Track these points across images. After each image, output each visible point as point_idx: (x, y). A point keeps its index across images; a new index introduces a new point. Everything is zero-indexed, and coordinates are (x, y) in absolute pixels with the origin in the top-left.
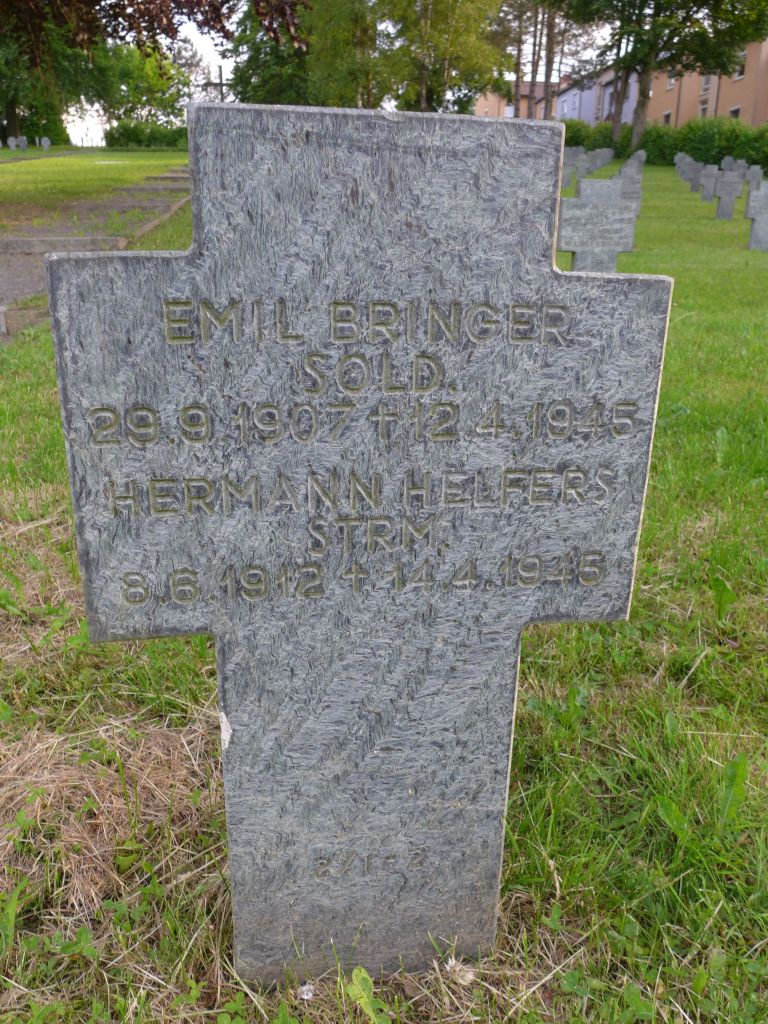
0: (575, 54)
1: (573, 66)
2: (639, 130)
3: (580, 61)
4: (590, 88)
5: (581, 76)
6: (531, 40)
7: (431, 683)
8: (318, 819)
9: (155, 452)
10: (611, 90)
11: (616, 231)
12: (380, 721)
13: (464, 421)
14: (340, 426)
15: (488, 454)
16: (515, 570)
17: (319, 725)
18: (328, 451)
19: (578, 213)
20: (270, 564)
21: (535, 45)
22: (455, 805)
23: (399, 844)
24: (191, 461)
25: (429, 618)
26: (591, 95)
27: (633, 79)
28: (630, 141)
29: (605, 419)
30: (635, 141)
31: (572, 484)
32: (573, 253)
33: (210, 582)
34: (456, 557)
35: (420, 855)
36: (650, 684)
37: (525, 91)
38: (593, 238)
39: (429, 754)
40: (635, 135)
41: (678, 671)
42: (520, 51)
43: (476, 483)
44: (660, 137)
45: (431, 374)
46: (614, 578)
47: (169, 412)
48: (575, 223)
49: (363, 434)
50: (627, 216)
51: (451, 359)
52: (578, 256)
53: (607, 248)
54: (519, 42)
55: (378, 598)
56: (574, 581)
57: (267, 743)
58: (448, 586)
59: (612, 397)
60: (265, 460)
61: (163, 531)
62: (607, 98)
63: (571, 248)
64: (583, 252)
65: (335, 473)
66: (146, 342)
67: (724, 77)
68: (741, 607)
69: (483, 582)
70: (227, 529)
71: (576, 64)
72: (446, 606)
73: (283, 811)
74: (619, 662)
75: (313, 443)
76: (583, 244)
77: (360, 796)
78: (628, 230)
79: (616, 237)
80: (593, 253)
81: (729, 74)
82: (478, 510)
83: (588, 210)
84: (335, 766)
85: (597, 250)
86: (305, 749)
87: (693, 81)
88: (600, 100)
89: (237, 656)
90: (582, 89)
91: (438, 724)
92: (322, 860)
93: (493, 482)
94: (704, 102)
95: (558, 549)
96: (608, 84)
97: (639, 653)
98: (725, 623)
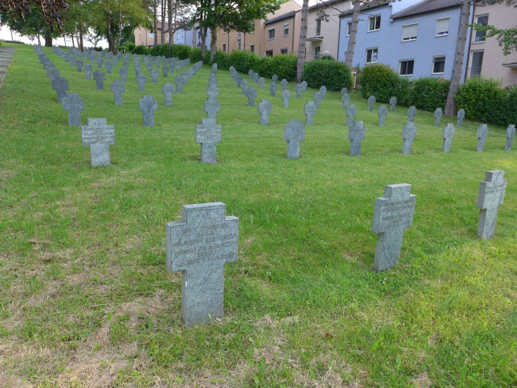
0: (181, 15)
1: (181, 19)
2: (213, 53)
3: (184, 18)
4: (189, 30)
5: (185, 24)
6: (160, 6)
7: (213, 273)
8: (198, 296)
9: (180, 247)
10: (199, 30)
11: (215, 136)
12: (206, 280)
13: (216, 239)
14: (202, 241)
15: (219, 242)
16: (222, 256)
17: (199, 282)
18: (200, 244)
19: (202, 130)
20: (193, 260)
21: (162, 9)
22: (216, 292)
23: (209, 299)
24: (184, 248)
25: (212, 264)
26: (190, 33)
27: (209, 30)
28: (209, 57)
29: (232, 236)
30: (212, 58)
31: (229, 244)
32: (201, 143)
33: (186, 263)
34: (215, 256)
35: (212, 301)
36: (241, 276)
37: (159, 26)
38: (208, 138)
39: (212, 284)
40: (211, 55)
41: (246, 272)
42: (155, 10)
43: (218, 246)
44: (223, 57)
45: (212, 234)
46: (235, 256)
47: (182, 242)
48: (201, 133)
49: (204, 242)
50: (218, 130)
51: (214, 231)
52: (203, 144)
53: (212, 141)
54: (155, 6)
55: (206, 262)
56: (230, 257)
57: (192, 285)
58: (215, 260)
59: (233, 233)
60: (193, 246)
61: (181, 257)
62: (197, 34)
63: (201, 142)
64: (205, 143)
65: (201, 247)
66: (180, 234)
67: (247, 33)
68: (257, 258)
69: (218, 259)
70: (188, 256)
71: (182, 19)
72: (214, 262)
73: (193, 296)
74: (235, 272)
75: (198, 244)
76: (204, 140)
77: (204, 292)
78: (219, 135)
79: (215, 137)
80: (208, 143)
81: (249, 32)
82: (218, 249)
83: (205, 129)
84: (200, 288)
85: (209, 142)
86: (196, 286)
87: (234, 34)
88: (194, 34)
89: (188, 273)
90: (186, 29)
91: (214, 280)
92: (199, 303)
93: (220, 245)
94: (239, 40)
95: (228, 253)
96: (197, 28)
97: (238, 270)
98: (254, 262)
